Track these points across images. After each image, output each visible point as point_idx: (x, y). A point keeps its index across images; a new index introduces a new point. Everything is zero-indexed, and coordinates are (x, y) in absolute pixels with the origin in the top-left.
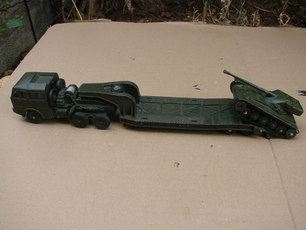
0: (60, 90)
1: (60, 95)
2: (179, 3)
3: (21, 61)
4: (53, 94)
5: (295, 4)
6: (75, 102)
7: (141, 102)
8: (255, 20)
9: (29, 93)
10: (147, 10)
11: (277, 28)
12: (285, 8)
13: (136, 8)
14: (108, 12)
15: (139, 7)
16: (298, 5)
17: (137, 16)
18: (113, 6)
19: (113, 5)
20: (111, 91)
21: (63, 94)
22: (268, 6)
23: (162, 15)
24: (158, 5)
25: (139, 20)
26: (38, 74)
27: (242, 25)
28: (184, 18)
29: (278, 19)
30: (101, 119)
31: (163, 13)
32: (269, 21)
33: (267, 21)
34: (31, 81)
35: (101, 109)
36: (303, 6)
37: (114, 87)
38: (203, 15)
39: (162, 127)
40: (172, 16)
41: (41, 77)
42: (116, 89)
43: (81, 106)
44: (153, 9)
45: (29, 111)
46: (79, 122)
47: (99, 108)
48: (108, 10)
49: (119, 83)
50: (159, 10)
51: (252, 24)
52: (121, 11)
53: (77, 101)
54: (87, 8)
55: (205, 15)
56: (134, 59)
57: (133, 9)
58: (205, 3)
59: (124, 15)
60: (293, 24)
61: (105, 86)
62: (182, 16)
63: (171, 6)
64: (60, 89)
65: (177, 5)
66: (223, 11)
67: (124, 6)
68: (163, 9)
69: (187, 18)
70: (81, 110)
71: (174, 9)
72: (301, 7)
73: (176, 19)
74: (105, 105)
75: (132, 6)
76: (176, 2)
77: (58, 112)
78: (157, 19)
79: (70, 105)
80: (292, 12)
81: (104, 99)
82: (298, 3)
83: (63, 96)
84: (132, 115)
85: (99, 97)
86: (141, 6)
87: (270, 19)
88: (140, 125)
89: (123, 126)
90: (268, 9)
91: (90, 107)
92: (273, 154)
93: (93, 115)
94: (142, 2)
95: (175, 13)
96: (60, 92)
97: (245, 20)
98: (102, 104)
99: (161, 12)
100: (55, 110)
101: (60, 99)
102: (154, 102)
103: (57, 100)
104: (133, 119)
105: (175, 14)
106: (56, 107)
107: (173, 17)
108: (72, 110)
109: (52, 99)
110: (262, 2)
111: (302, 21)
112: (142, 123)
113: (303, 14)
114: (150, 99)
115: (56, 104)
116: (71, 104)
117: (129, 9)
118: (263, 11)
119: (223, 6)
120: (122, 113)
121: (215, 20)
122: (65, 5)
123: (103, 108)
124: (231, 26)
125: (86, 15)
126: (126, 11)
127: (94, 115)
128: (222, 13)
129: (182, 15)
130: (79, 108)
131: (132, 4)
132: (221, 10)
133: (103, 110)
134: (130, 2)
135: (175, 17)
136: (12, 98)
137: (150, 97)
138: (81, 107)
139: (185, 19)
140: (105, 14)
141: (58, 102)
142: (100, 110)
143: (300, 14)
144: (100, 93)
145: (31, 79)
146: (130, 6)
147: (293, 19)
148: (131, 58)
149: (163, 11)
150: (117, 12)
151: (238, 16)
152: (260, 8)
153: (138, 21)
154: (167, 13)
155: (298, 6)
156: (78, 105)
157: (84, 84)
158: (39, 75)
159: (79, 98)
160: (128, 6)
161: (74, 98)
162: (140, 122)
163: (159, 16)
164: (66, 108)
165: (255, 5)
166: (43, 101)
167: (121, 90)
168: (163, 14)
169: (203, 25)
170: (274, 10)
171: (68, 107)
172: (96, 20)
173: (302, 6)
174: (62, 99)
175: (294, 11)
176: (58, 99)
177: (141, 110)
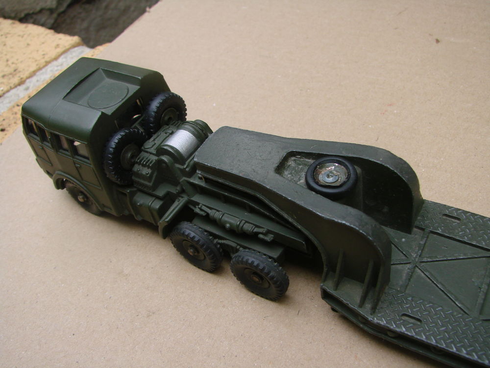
20: (306, 184)
26: (101, 68)
34: (68, 93)
35: (263, 233)
37: (322, 165)
41: (108, 81)
42: (327, 180)
46: (190, 252)
47: (256, 230)
49: (344, 154)
53: (193, 186)
56: (437, 41)
77: (136, 204)
83: (154, 159)
85: (258, 196)
91: (231, 218)
93: (238, 245)
100: (126, 195)
101: (144, 166)
102: (466, 239)
103: (137, 168)
104: (365, 310)
115: (133, 178)
130: (197, 209)
133: (269, 238)
137: (455, 215)
138: (204, 208)
142: (261, 236)
144: (262, 183)
145: (72, 87)
156: (195, 198)
158: (104, 75)
159: (199, 175)
164: (158, 197)
166: (88, 163)
174: (149, 167)
177: (408, 266)
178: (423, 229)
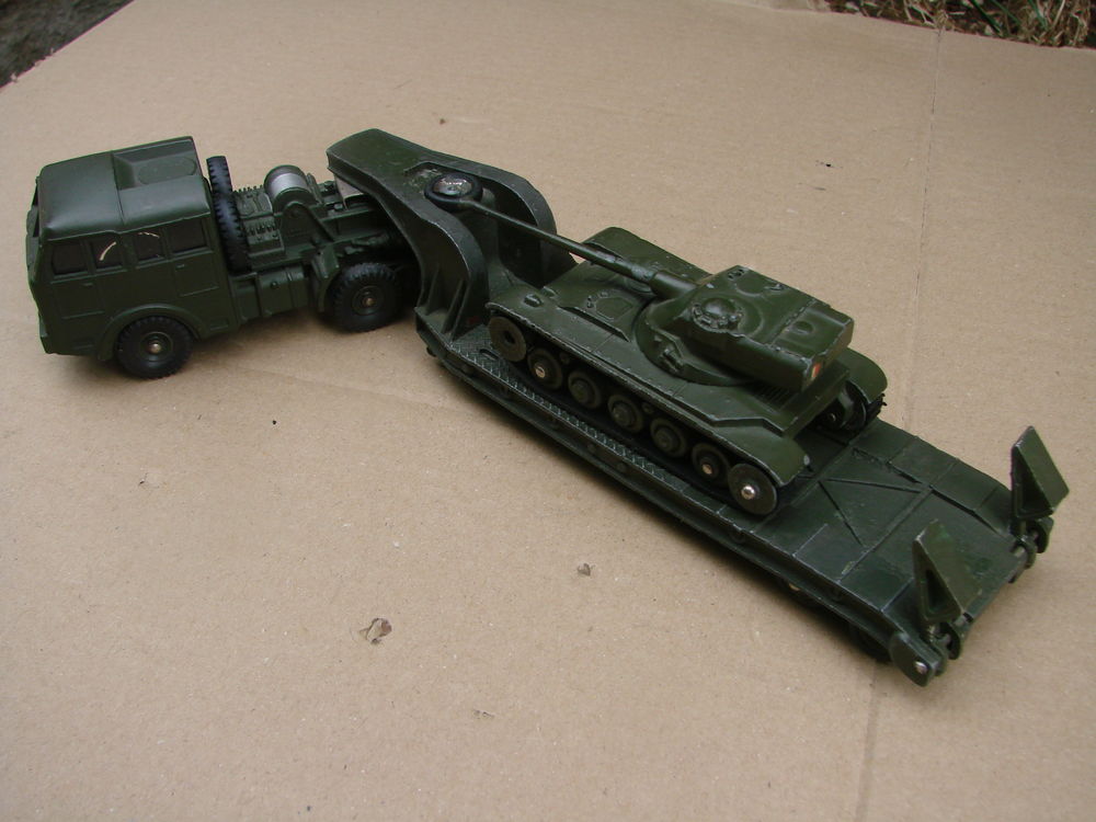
1: (254, 218)
3: (13, 77)
6: (330, 230)
8: (1066, 19)
21: (269, 209)
34: (116, 183)
41: (136, 165)
42: (447, 193)
46: (368, 302)
56: (442, 122)
61: (430, 166)
70: (361, 253)
77: (270, 289)
79: (308, 246)
83: (271, 219)
100: (251, 283)
101: (262, 232)
104: (445, 337)
106: (252, 269)
115: (252, 255)
116: (312, 239)
148: (434, 114)
159: (339, 206)
161: (320, 212)
162: (461, 360)
171: (303, 257)
176: (250, 234)
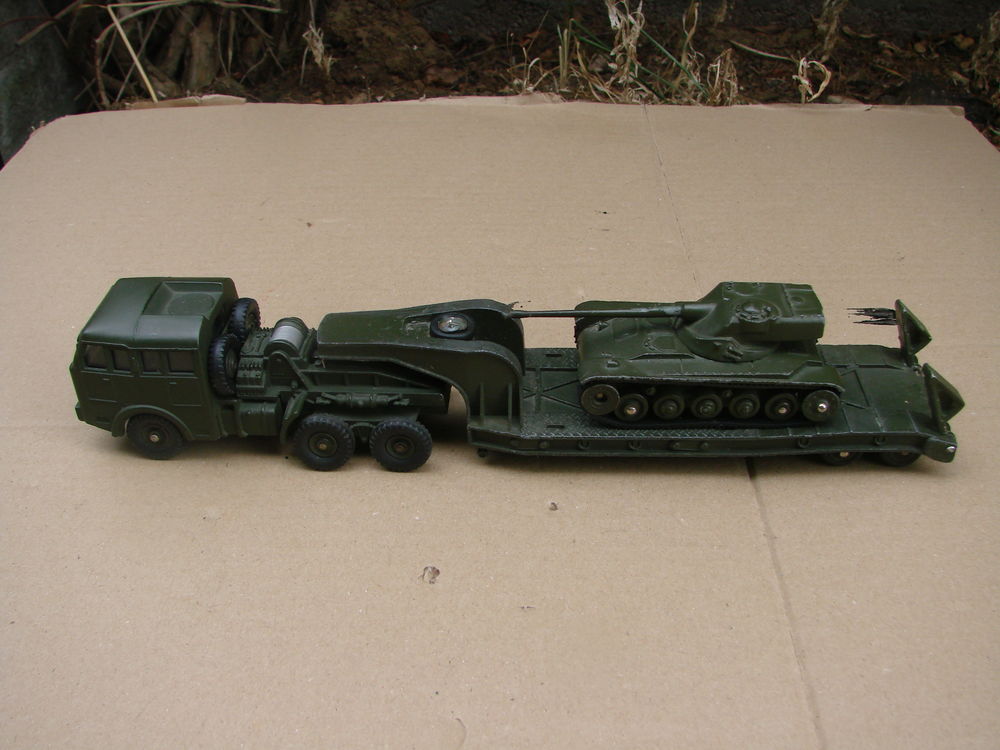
0: (245, 340)
1: (248, 356)
2: (491, 40)
4: (225, 353)
5: (864, 34)
6: (306, 380)
7: (529, 369)
8: (722, 83)
9: (141, 353)
10: (376, 62)
11: (794, 109)
12: (832, 46)
13: (340, 59)
14: (253, 72)
15: (353, 54)
16: (873, 35)
17: (345, 82)
18: (269, 53)
19: (270, 49)
20: (434, 335)
21: (262, 352)
22: (777, 39)
23: (430, 79)
24: (415, 48)
25: (351, 98)
26: (164, 284)
27: (685, 100)
28: (503, 87)
29: (794, 77)
30: (400, 436)
31: (431, 71)
32: (779, 87)
33: (772, 90)
34: (145, 308)
35: (398, 400)
36: (889, 38)
37: (441, 320)
38: (557, 74)
39: (616, 454)
40: (461, 80)
41: (176, 294)
42: (451, 330)
43: (327, 393)
44: (398, 59)
45: (136, 417)
46: (323, 447)
47: (390, 399)
48: (253, 67)
49: (455, 309)
50: (419, 61)
51: (714, 97)
52: (295, 68)
53: (311, 376)
54: (186, 63)
55: (564, 73)
56: (309, 225)
57: (329, 61)
58: (562, 32)
59: (304, 83)
60: (857, 95)
61: (409, 320)
62: (494, 80)
63: (465, 48)
64: (247, 334)
65: (483, 44)
66: (618, 57)
67: (303, 53)
68: (433, 57)
69: (511, 86)
70: (327, 405)
71: (473, 60)
72: (882, 43)
73: (474, 88)
74: (412, 386)
75: (327, 52)
76: (482, 36)
77: (245, 415)
78: (411, 93)
79: (285, 389)
80: (855, 59)
81: (408, 365)
82: (873, 32)
83: (260, 360)
84: (510, 416)
85: (391, 359)
86: (359, 52)
87: (783, 80)
88: (540, 449)
89: (477, 456)
90: (777, 50)
91: (361, 396)
92: (761, 524)
93: (371, 423)
94: (361, 39)
95: (473, 69)
96: (247, 344)
97: (694, 85)
98: (402, 385)
99: (426, 69)
100: (231, 408)
101: (250, 369)
103: (241, 374)
104: (514, 432)
105: (473, 73)
106: (235, 396)
107: (466, 84)
108: (292, 408)
109: (225, 370)
110: (758, 28)
111: (885, 86)
112: (545, 443)
113: (888, 63)
114: (559, 359)
115: (238, 386)
116: (289, 384)
117: (318, 60)
118: (762, 57)
119: (616, 42)
120: (475, 411)
121: (599, 88)
122: (109, 52)
123: (405, 396)
124: (642, 105)
125: (183, 85)
126: (310, 67)
127: (376, 423)
128: (615, 62)
129: (496, 77)
130: (319, 400)
131: (329, 45)
132: (612, 54)
133: (405, 402)
134: (320, 39)
135: (473, 84)
136: (75, 370)
137: (556, 352)
138: (327, 396)
139: (507, 89)
140: (242, 80)
141: (245, 380)
142: (397, 403)
143: (880, 63)
144: (396, 343)
145: (145, 302)
146: (322, 51)
147: (857, 82)
148: (300, 220)
149: (432, 66)
150: (283, 74)
151: (676, 75)
152: (752, 46)
153: (349, 100)
154: (446, 70)
155: (875, 41)
156: (314, 389)
157: (332, 315)
158: (169, 289)
159: (317, 363)
160: (315, 52)
161: (301, 364)
162: (541, 440)
163: (418, 82)
164: (270, 401)
165: (734, 36)
166: (191, 376)
167: (469, 333)
168: (431, 75)
169: (550, 106)
170: (795, 53)
171: (280, 396)
172: (196, 99)
173: (885, 40)
174: (258, 369)
175: (861, 54)
176: (242, 369)
177: (533, 397)
178: (534, 370)
